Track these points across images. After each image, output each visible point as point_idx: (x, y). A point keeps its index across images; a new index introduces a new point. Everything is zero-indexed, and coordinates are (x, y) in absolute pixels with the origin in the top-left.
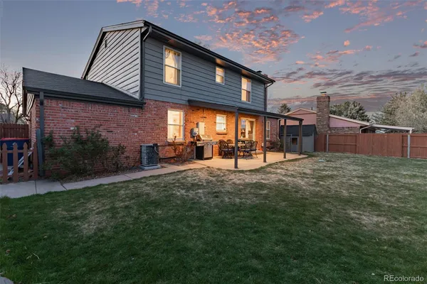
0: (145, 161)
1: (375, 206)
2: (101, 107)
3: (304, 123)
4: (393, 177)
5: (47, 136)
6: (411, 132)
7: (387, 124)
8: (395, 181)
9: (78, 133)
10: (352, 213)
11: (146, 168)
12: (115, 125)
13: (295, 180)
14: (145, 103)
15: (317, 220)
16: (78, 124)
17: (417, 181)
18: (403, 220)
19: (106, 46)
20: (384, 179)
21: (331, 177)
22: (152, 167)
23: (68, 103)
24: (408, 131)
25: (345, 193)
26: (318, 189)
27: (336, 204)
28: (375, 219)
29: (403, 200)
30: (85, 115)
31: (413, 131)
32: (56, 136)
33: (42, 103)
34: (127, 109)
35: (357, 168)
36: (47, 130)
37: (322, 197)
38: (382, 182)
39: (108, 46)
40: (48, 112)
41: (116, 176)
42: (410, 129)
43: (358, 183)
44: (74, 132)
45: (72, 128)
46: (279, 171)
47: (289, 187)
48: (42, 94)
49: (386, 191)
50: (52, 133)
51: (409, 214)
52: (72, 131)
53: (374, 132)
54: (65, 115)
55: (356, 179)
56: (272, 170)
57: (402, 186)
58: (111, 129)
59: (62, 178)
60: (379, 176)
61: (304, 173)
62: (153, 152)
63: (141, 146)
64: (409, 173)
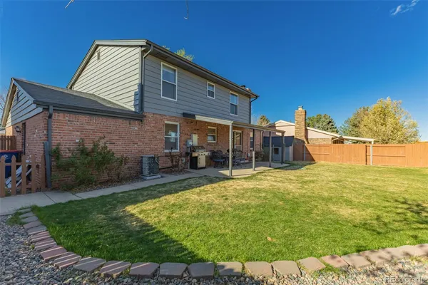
0: (146, 171)
1: (349, 203)
2: (104, 119)
3: (286, 135)
4: (360, 181)
5: (54, 147)
6: (372, 143)
7: (353, 135)
8: (362, 184)
9: (83, 145)
10: (333, 208)
11: (148, 178)
12: (117, 137)
13: (285, 185)
14: (145, 116)
15: (308, 213)
16: (83, 136)
17: (378, 183)
18: (369, 211)
19: (98, 59)
20: (353, 182)
21: (313, 182)
22: (154, 177)
23: (74, 116)
24: (370, 142)
25: (326, 194)
26: (304, 191)
27: (321, 201)
28: (350, 211)
29: (369, 197)
30: (90, 127)
31: (375, 142)
32: (63, 148)
33: (50, 117)
34: (128, 122)
35: (331, 174)
36: (54, 142)
37: (309, 197)
38: (352, 185)
39: (101, 58)
40: (54, 125)
41: (122, 186)
42: (372, 140)
43: (334, 186)
44: (79, 144)
45: (77, 141)
46: (269, 178)
47: (281, 191)
48: (51, 108)
49: (355, 191)
50: (59, 144)
51: (373, 207)
52: (77, 143)
53: (343, 143)
54: (71, 128)
55: (332, 183)
56: (263, 177)
57: (367, 188)
58: (114, 141)
59: (69, 188)
60: (350, 180)
61: (290, 179)
62: (154, 162)
63: (142, 157)
64: (372, 177)
